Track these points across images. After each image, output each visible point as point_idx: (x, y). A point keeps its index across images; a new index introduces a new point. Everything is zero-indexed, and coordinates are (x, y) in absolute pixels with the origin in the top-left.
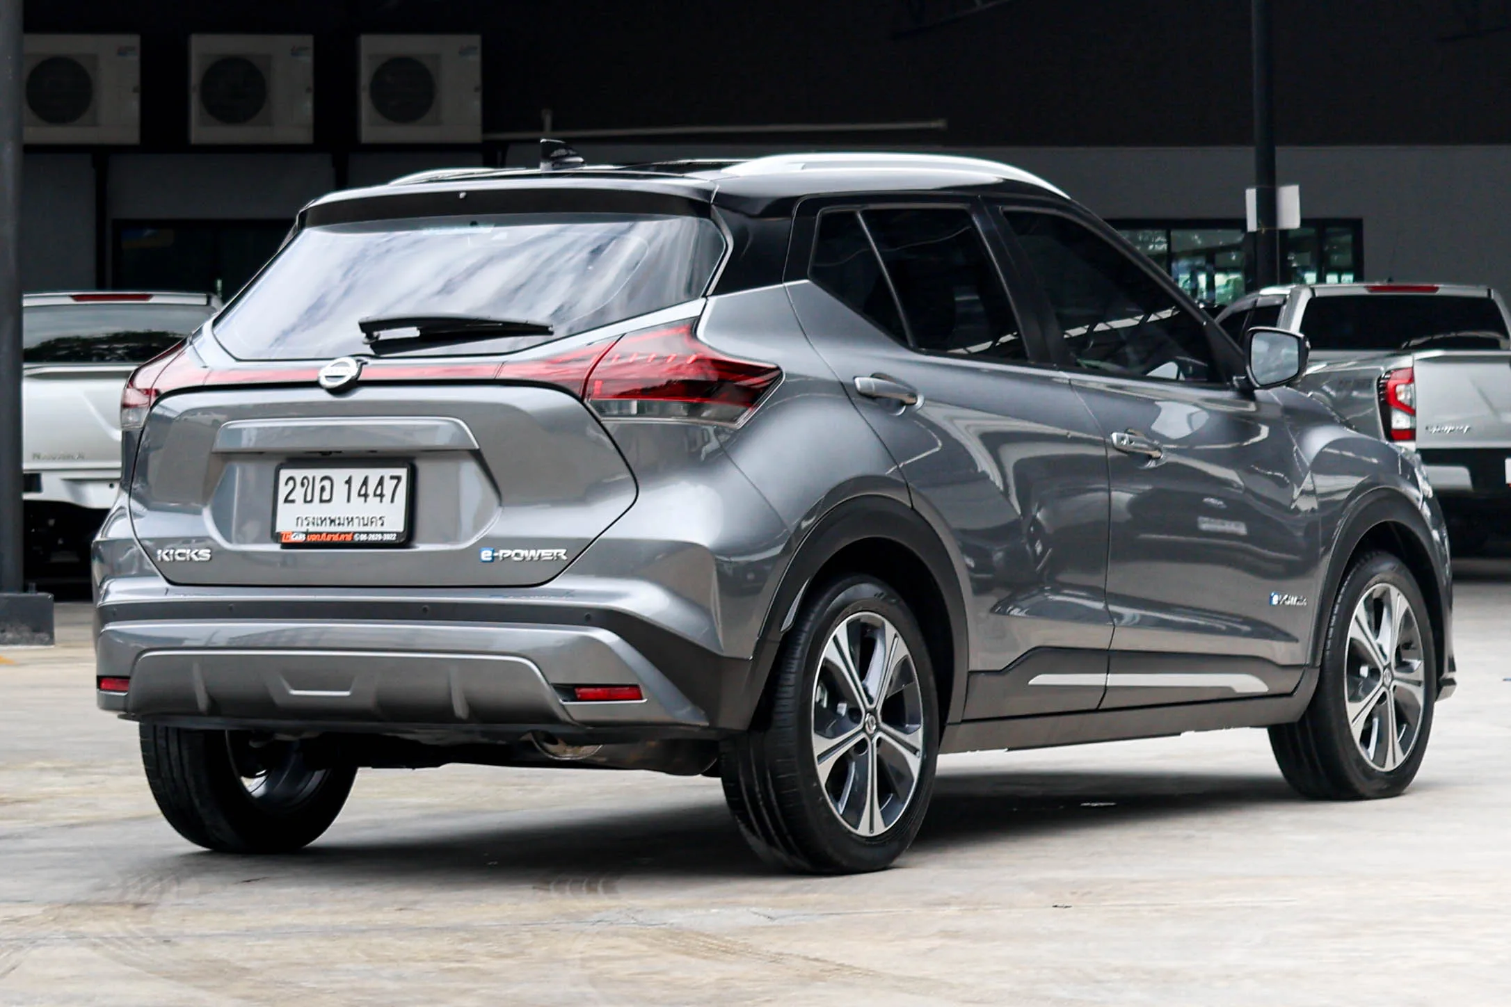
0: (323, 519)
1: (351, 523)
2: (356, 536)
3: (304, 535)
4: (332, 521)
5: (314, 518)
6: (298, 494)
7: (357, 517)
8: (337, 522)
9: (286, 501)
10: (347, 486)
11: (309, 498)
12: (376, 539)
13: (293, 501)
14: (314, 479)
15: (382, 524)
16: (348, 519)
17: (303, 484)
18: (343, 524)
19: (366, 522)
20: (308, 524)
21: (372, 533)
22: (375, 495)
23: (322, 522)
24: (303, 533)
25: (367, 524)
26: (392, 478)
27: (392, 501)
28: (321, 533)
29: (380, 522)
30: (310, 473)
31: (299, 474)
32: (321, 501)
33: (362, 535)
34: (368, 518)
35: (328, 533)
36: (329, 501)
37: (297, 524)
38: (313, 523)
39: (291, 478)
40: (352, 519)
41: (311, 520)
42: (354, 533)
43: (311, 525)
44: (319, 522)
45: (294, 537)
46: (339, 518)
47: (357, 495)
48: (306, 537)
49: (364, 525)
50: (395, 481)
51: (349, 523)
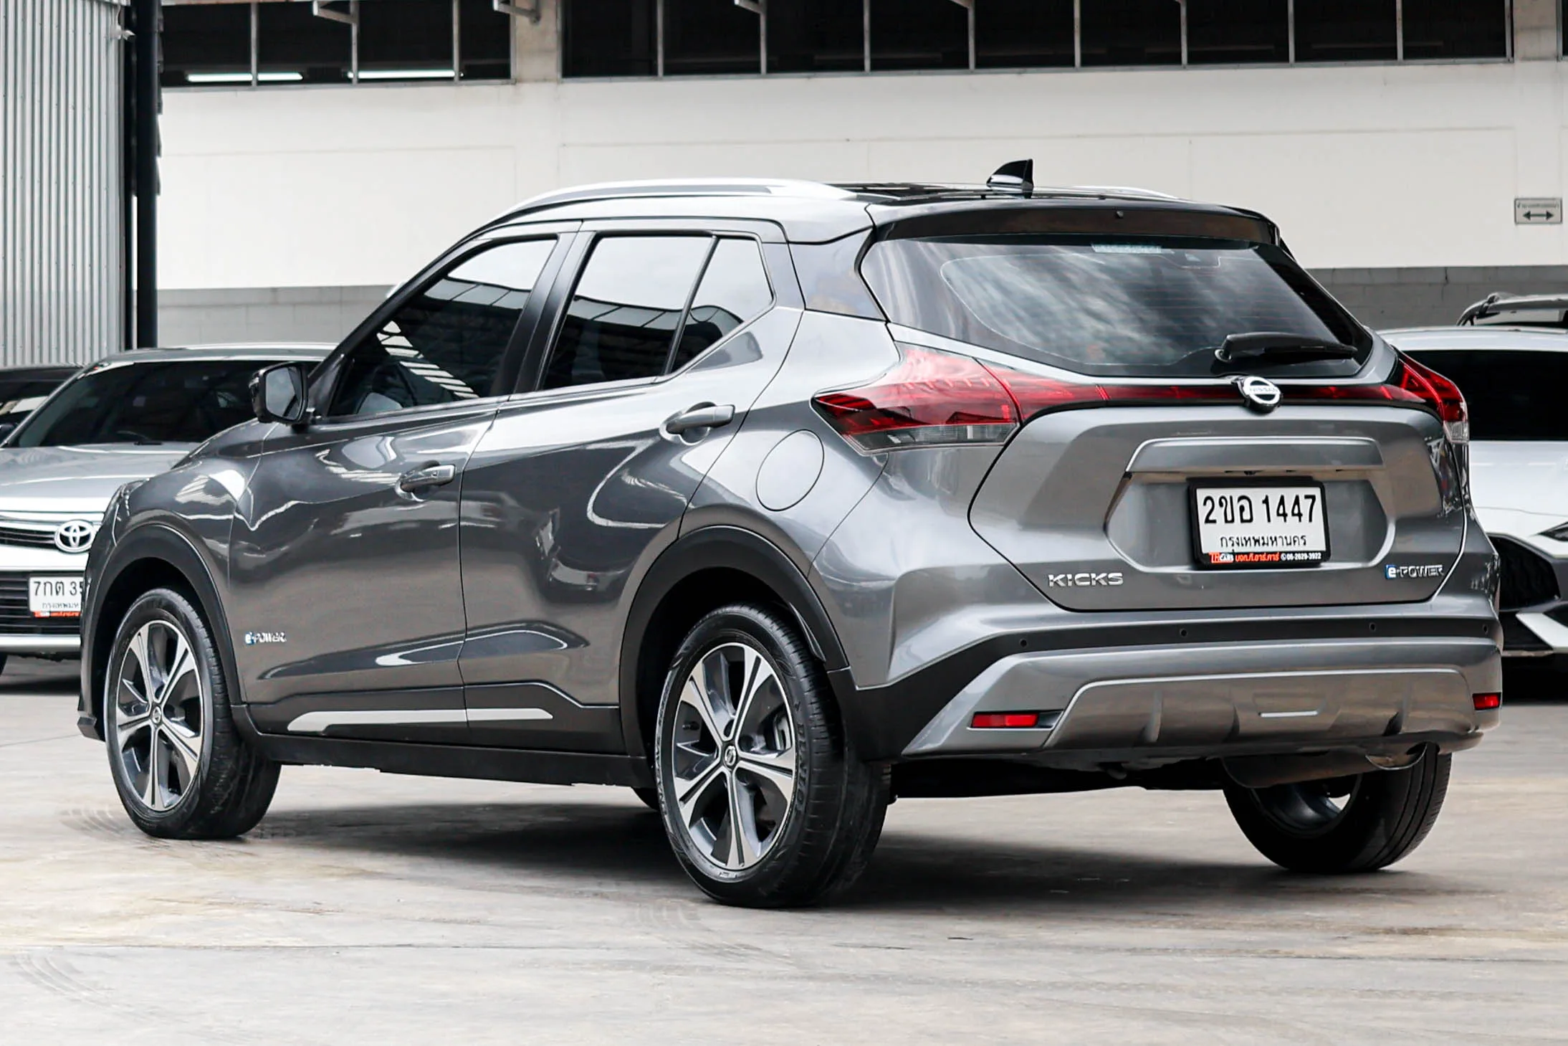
0: (1247, 539)
1: (1275, 543)
2: (1283, 555)
3: (1232, 556)
4: (1257, 541)
5: (1238, 539)
6: (1218, 514)
7: (1280, 537)
8: (1261, 542)
9: (1207, 521)
10: (1265, 505)
11: (1229, 518)
12: (1302, 558)
13: (1214, 521)
14: (1231, 498)
15: (1305, 544)
16: (1271, 538)
17: (1221, 504)
18: (1268, 544)
19: (1289, 542)
20: (1233, 545)
21: (1298, 552)
22: (1293, 514)
23: (1246, 542)
24: (1230, 553)
25: (1290, 544)
26: (1307, 497)
27: (1310, 520)
28: (1248, 554)
29: (1303, 542)
30: (1227, 493)
31: (1216, 493)
32: (1243, 521)
33: (1288, 555)
34: (1290, 537)
35: (1255, 553)
36: (1251, 520)
37: (1222, 545)
38: (1238, 544)
39: (1208, 498)
40: (1276, 538)
41: (1235, 540)
42: (1281, 553)
43: (1235, 544)
44: (1244, 542)
45: (1223, 558)
46: (1263, 538)
47: (1276, 514)
48: (1234, 558)
49: (1287, 544)
50: (1311, 500)
51: (1273, 542)
